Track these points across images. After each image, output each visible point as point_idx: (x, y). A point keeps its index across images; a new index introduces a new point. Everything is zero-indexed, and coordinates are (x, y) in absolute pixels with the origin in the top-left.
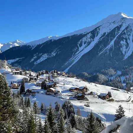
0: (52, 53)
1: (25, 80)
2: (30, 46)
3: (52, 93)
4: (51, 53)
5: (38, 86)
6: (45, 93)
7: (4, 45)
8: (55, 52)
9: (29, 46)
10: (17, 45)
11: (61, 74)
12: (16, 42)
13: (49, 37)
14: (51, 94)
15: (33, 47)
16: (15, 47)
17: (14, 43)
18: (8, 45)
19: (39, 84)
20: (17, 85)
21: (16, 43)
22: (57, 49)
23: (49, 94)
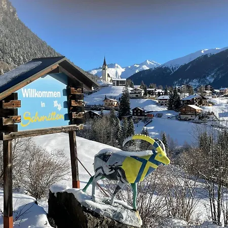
0: (208, 78)
1: (135, 93)
2: (169, 69)
3: (194, 117)
4: (205, 77)
5: (162, 105)
6: (176, 116)
7: (127, 69)
8: (213, 76)
9: (166, 69)
10: (146, 68)
11: (222, 93)
12: (145, 63)
13: (202, 52)
14: (190, 119)
15: (173, 70)
16: (143, 72)
17: (142, 64)
18: (133, 68)
19: (164, 101)
20: (116, 103)
21: (145, 66)
22: (218, 70)
23: (185, 120)
